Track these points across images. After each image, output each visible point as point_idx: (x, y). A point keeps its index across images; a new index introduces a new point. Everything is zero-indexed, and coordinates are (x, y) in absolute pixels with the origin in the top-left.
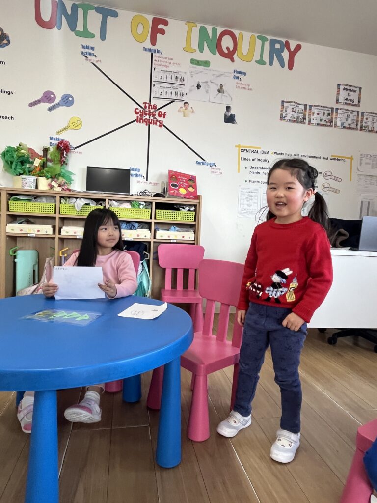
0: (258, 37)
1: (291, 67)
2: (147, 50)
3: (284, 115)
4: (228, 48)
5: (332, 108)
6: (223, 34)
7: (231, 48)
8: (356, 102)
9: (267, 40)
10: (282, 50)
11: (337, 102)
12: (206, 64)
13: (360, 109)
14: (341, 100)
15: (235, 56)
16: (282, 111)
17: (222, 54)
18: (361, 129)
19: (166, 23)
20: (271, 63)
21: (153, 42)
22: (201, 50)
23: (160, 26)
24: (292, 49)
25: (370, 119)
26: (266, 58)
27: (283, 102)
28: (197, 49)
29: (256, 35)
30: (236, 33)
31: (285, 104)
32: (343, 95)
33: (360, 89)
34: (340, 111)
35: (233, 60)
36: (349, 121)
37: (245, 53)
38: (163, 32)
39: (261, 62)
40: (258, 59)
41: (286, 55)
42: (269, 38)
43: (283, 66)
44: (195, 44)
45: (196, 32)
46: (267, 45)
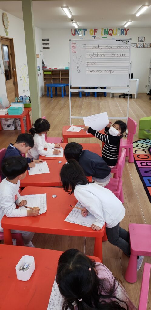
0: (118, 29)
1: (126, 35)
2: (93, 36)
4: (111, 33)
5: (137, 43)
6: (110, 30)
8: (143, 41)
10: (124, 31)
11: (138, 41)
12: (106, 37)
13: (145, 42)
14: (139, 41)
15: (112, 35)
17: (110, 35)
18: (145, 47)
19: (97, 30)
20: (121, 35)
21: (95, 35)
22: (105, 34)
23: (96, 31)
24: (126, 30)
25: (147, 45)
28: (104, 34)
30: (113, 29)
32: (140, 39)
33: (144, 37)
34: (139, 44)
35: (112, 36)
36: (141, 46)
37: (115, 33)
38: (96, 32)
41: (125, 32)
42: (120, 29)
43: (124, 35)
44: (103, 33)
45: (103, 31)
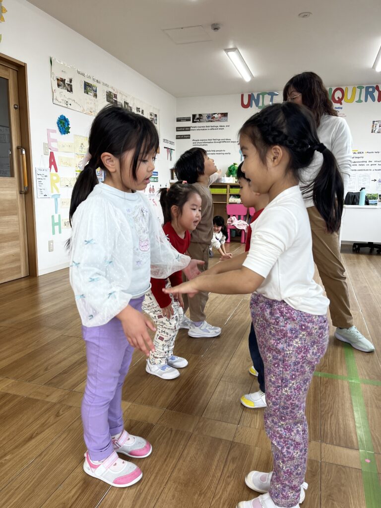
0: (357, 87)
1: (379, 100)
3: (374, 129)
4: (338, 98)
6: (336, 90)
7: (340, 98)
9: (364, 87)
15: (343, 101)
16: (373, 127)
17: (335, 102)
20: (366, 100)
24: (380, 89)
26: (363, 98)
27: (374, 122)
29: (356, 86)
30: (344, 88)
31: (375, 123)
35: (341, 104)
37: (349, 98)
39: (360, 101)
40: (358, 99)
41: (376, 94)
42: (365, 86)
43: (374, 100)
46: (364, 91)
